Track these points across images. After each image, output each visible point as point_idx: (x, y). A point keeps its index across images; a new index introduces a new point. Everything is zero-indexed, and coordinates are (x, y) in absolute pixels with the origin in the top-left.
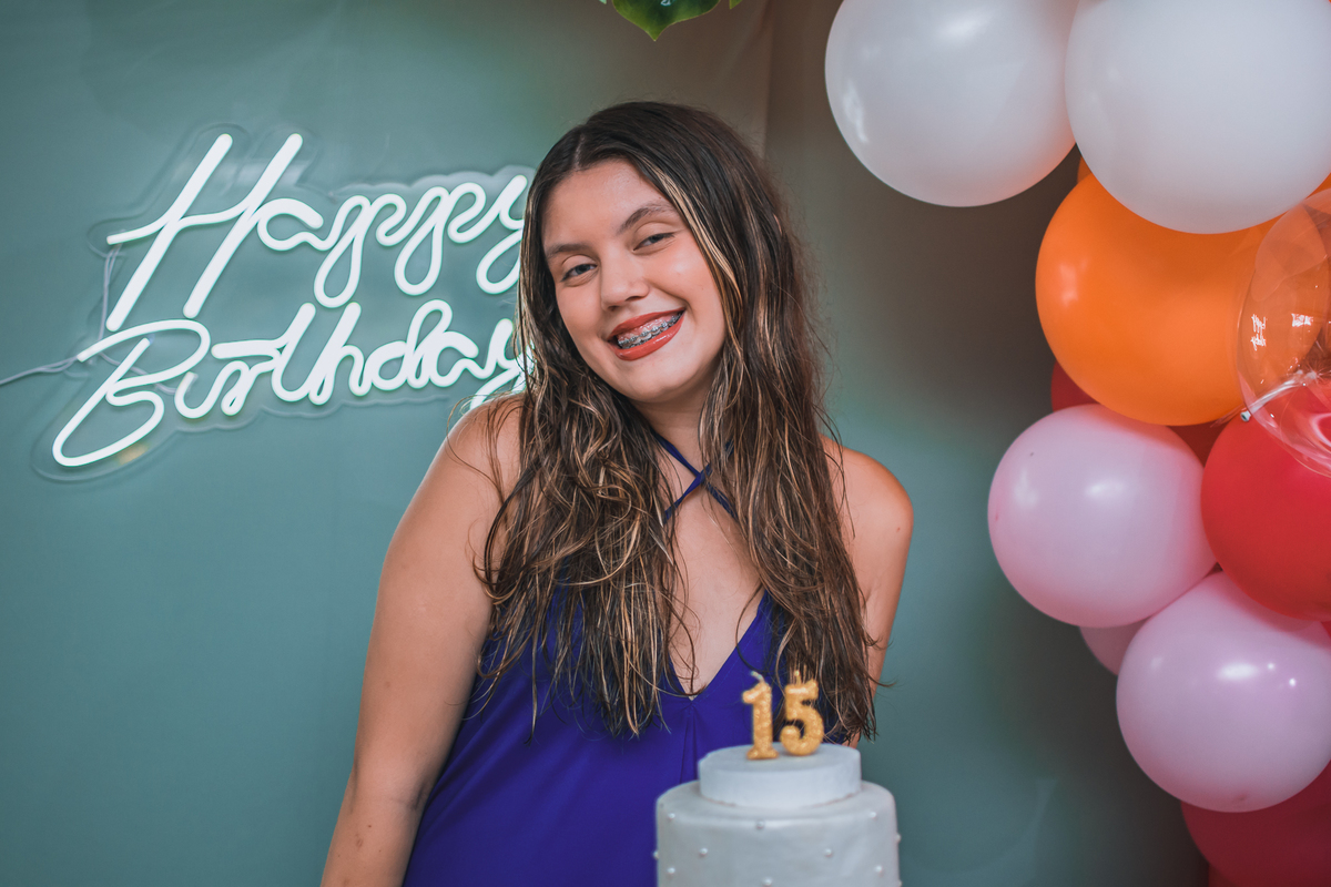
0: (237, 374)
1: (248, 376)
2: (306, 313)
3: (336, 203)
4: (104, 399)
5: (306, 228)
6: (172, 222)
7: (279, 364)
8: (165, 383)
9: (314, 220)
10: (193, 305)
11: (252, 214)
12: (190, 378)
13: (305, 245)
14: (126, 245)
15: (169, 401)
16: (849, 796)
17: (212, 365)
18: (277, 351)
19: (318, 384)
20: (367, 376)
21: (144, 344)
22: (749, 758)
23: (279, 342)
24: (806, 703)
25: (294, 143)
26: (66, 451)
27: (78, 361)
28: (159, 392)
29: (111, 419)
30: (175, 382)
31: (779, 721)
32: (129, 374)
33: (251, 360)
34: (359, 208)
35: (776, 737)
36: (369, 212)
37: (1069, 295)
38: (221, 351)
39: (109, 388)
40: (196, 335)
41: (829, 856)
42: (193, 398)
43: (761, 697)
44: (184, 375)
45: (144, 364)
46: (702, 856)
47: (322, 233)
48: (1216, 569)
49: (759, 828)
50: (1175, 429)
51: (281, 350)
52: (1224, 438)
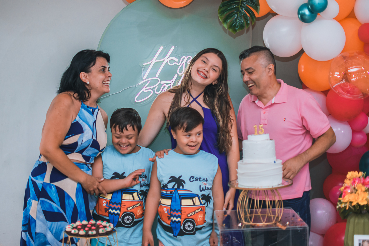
0: (165, 86)
1: (167, 87)
2: (176, 76)
3: (180, 58)
4: (143, 91)
5: (176, 62)
6: (154, 61)
7: (172, 84)
8: (152, 88)
9: (177, 60)
10: (157, 75)
11: (167, 59)
12: (157, 87)
13: (175, 64)
14: (146, 65)
15: (154, 91)
17: (161, 85)
21: (149, 82)
23: (172, 81)
24: (262, 127)
25: (173, 47)
26: (137, 100)
27: (138, 85)
28: (152, 90)
29: (144, 94)
30: (155, 88)
31: (259, 130)
32: (147, 87)
33: (167, 84)
34: (184, 58)
36: (186, 59)
38: (162, 82)
39: (144, 89)
40: (158, 80)
42: (158, 91)
44: (156, 86)
45: (149, 85)
47: (178, 62)
48: (330, 114)
50: (322, 92)
51: (172, 82)
52: (330, 92)
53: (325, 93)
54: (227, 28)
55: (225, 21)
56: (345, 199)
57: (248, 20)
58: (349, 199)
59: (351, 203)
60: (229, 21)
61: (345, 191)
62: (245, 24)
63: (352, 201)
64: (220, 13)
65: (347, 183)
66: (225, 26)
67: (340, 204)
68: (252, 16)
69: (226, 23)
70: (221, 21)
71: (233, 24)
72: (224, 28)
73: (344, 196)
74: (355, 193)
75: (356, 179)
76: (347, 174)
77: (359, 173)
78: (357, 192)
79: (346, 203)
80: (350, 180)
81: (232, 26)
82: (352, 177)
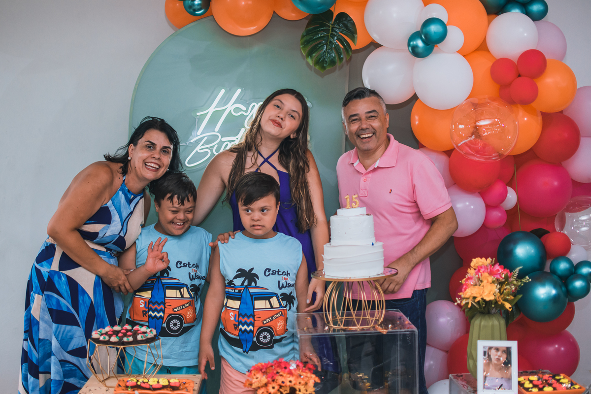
0: (227, 144)
3: (249, 105)
4: (197, 151)
5: (242, 110)
6: (211, 110)
8: (210, 147)
9: (244, 109)
10: (217, 129)
11: (230, 107)
12: (216, 146)
13: (242, 114)
14: (200, 115)
15: (212, 151)
16: (363, 215)
17: (221, 143)
21: (206, 138)
23: (237, 137)
25: (239, 91)
26: (188, 163)
27: (190, 142)
28: (209, 149)
29: (198, 156)
30: (213, 147)
31: (352, 201)
32: (203, 145)
33: (230, 141)
34: (254, 105)
37: (417, 122)
39: (198, 149)
40: (218, 136)
42: (217, 151)
45: (206, 143)
47: (246, 111)
48: (455, 184)
50: (444, 152)
51: (237, 139)
52: (453, 153)
53: (449, 153)
54: (312, 65)
55: (310, 54)
56: (466, 294)
57: (341, 54)
58: (472, 294)
59: (475, 298)
60: (314, 55)
61: (467, 282)
62: (337, 59)
63: (475, 295)
64: (302, 44)
65: (471, 272)
66: (309, 60)
67: (459, 300)
68: (347, 47)
69: (311, 57)
70: (304, 54)
71: (320, 59)
72: (308, 64)
73: (465, 290)
74: (480, 285)
75: (481, 267)
76: (471, 261)
77: (486, 260)
78: (482, 284)
79: (467, 298)
80: (475, 269)
81: (320, 63)
82: (477, 265)
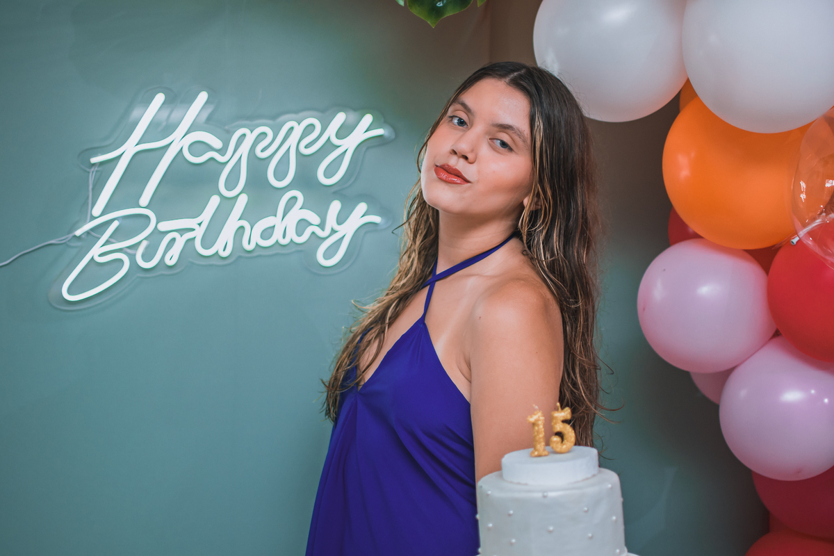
0: (173, 240)
1: (180, 242)
2: (215, 201)
3: (230, 133)
4: (92, 258)
5: (212, 149)
6: (130, 148)
7: (199, 233)
8: (129, 247)
9: (217, 143)
10: (145, 199)
11: (179, 142)
12: (145, 244)
13: (212, 159)
14: (102, 163)
15: (132, 258)
17: (158, 235)
18: (197, 225)
19: (223, 245)
20: (253, 239)
21: (115, 224)
22: (531, 455)
23: (198, 220)
24: (565, 421)
25: (203, 97)
26: (70, 291)
27: (75, 236)
28: (126, 253)
29: (96, 271)
30: (136, 246)
31: (549, 433)
32: (107, 243)
33: (182, 231)
34: (244, 135)
35: (548, 443)
36: (251, 138)
37: (685, 173)
38: (163, 226)
39: (95, 252)
40: (147, 217)
41: (586, 512)
42: (147, 256)
43: (538, 420)
44: (140, 242)
45: (116, 236)
46: (510, 515)
47: (222, 151)
48: (776, 334)
49: (545, 497)
51: (200, 224)
52: (779, 259)
